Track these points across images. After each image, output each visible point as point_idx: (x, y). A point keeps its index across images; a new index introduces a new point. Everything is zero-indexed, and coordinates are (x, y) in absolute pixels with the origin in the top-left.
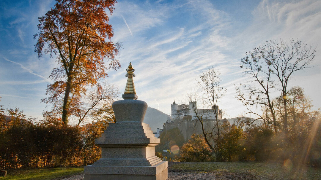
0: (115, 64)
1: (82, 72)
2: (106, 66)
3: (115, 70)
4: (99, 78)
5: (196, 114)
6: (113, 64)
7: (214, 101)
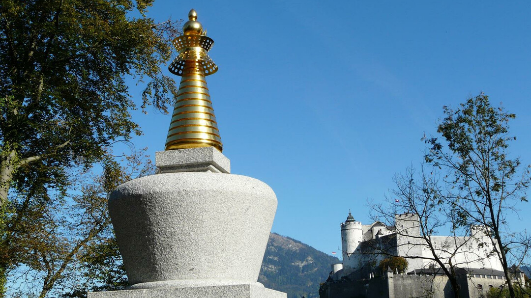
0: (161, 89)
1: (52, 117)
2: (130, 99)
3: (163, 111)
4: (110, 138)
5: (433, 250)
6: (153, 92)
7: (490, 206)
